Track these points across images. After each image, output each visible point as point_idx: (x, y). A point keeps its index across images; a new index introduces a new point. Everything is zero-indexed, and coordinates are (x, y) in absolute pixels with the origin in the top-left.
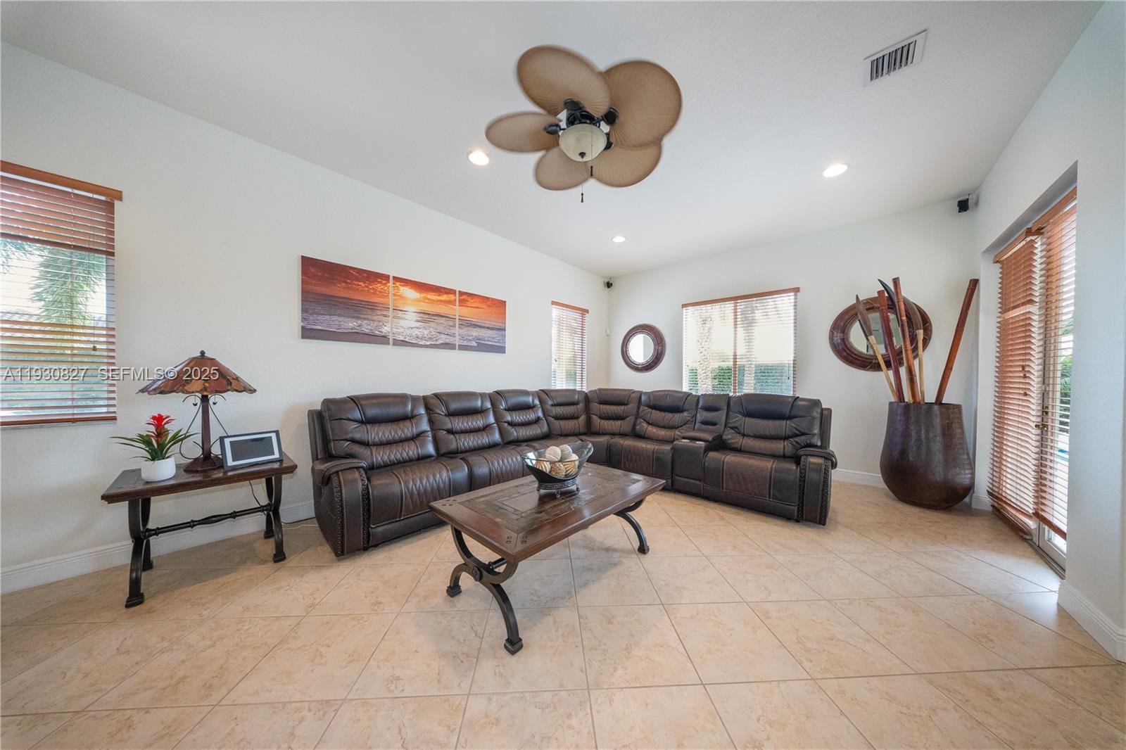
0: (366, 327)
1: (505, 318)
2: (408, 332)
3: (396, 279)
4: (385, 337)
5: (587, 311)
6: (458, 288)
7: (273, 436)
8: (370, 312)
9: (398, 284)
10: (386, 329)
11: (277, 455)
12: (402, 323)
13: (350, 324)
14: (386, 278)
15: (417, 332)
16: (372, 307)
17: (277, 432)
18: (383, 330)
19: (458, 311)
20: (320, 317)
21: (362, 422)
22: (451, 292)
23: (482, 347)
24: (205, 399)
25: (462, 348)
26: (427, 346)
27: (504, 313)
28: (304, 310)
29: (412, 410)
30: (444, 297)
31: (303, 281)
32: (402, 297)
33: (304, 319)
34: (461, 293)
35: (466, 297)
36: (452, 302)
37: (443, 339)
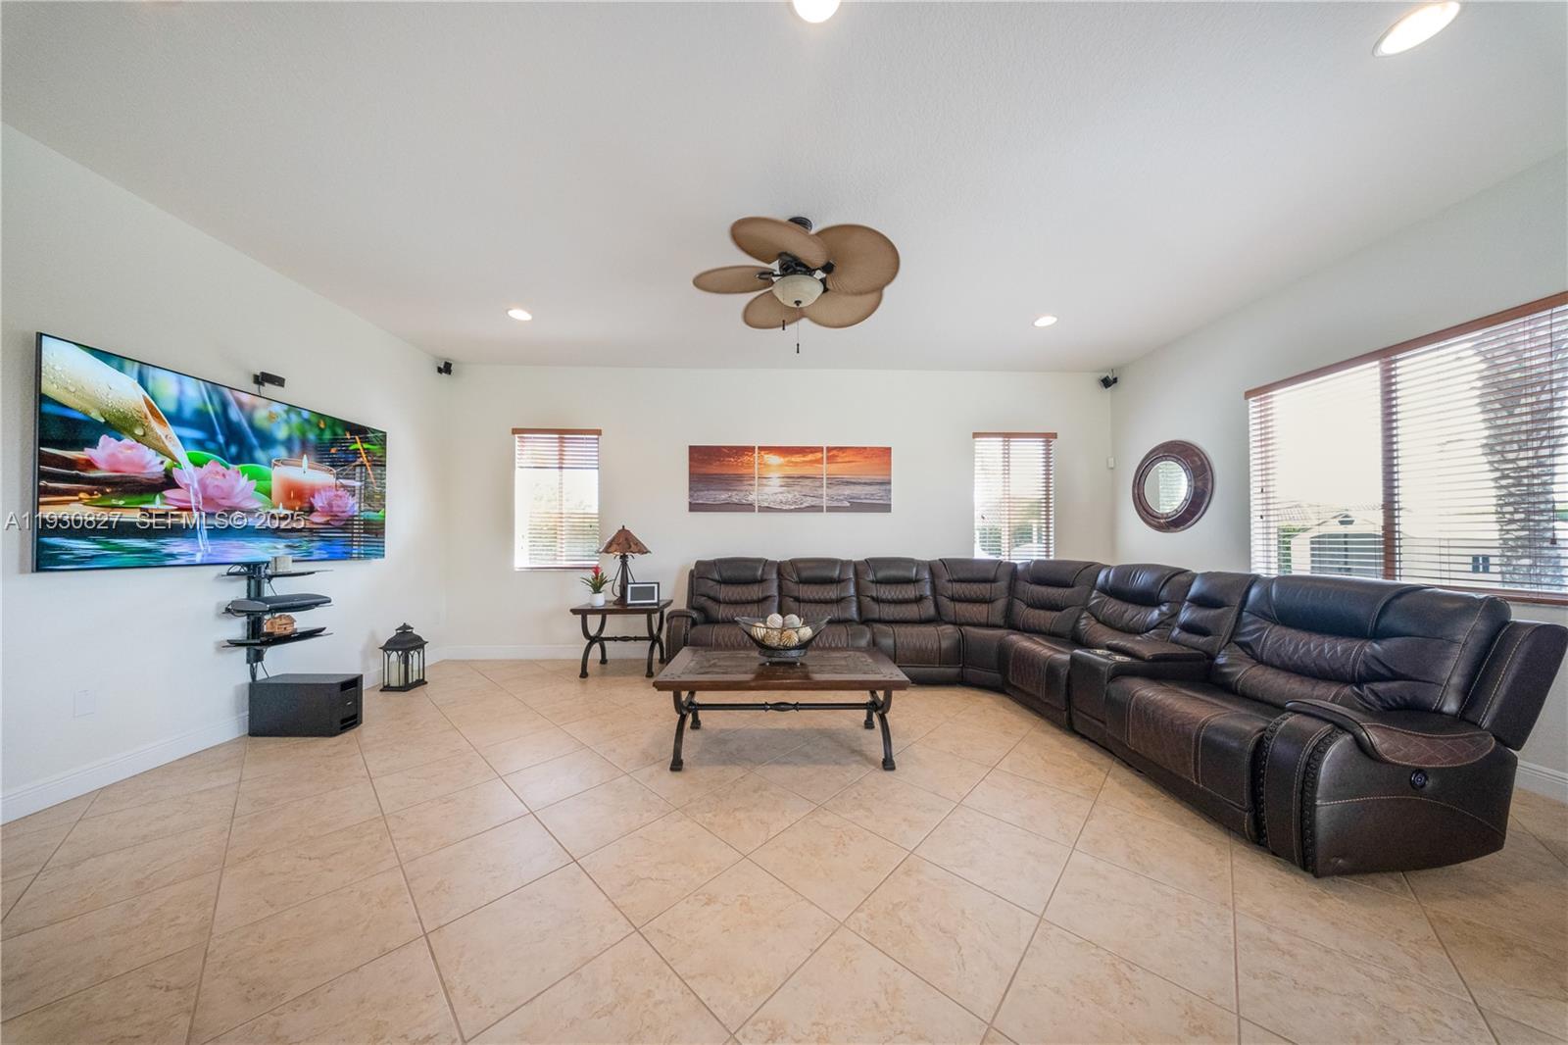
0: (735, 497)
1: (890, 469)
2: (772, 498)
3: (761, 449)
4: (751, 504)
5: (1055, 436)
6: (824, 444)
7: (656, 586)
8: (738, 483)
9: (763, 453)
10: (752, 498)
11: (656, 601)
12: (767, 490)
13: (723, 496)
14: (751, 449)
15: (780, 497)
16: (739, 479)
17: (658, 583)
18: (749, 498)
19: (825, 469)
20: (702, 493)
21: (718, 582)
22: (819, 449)
23: (857, 506)
24: (624, 558)
25: (831, 509)
26: (791, 511)
27: (889, 463)
28: (690, 489)
29: (763, 574)
30: (810, 457)
31: (690, 466)
32: (766, 465)
33: (691, 496)
34: (829, 449)
35: (834, 453)
36: (819, 461)
37: (808, 502)
